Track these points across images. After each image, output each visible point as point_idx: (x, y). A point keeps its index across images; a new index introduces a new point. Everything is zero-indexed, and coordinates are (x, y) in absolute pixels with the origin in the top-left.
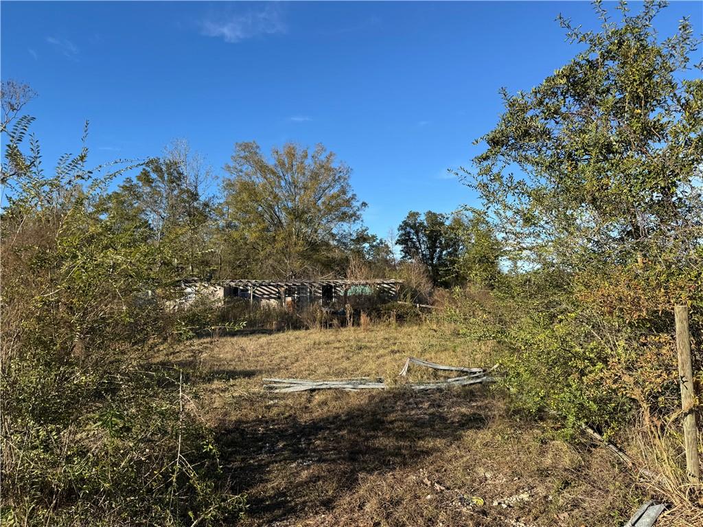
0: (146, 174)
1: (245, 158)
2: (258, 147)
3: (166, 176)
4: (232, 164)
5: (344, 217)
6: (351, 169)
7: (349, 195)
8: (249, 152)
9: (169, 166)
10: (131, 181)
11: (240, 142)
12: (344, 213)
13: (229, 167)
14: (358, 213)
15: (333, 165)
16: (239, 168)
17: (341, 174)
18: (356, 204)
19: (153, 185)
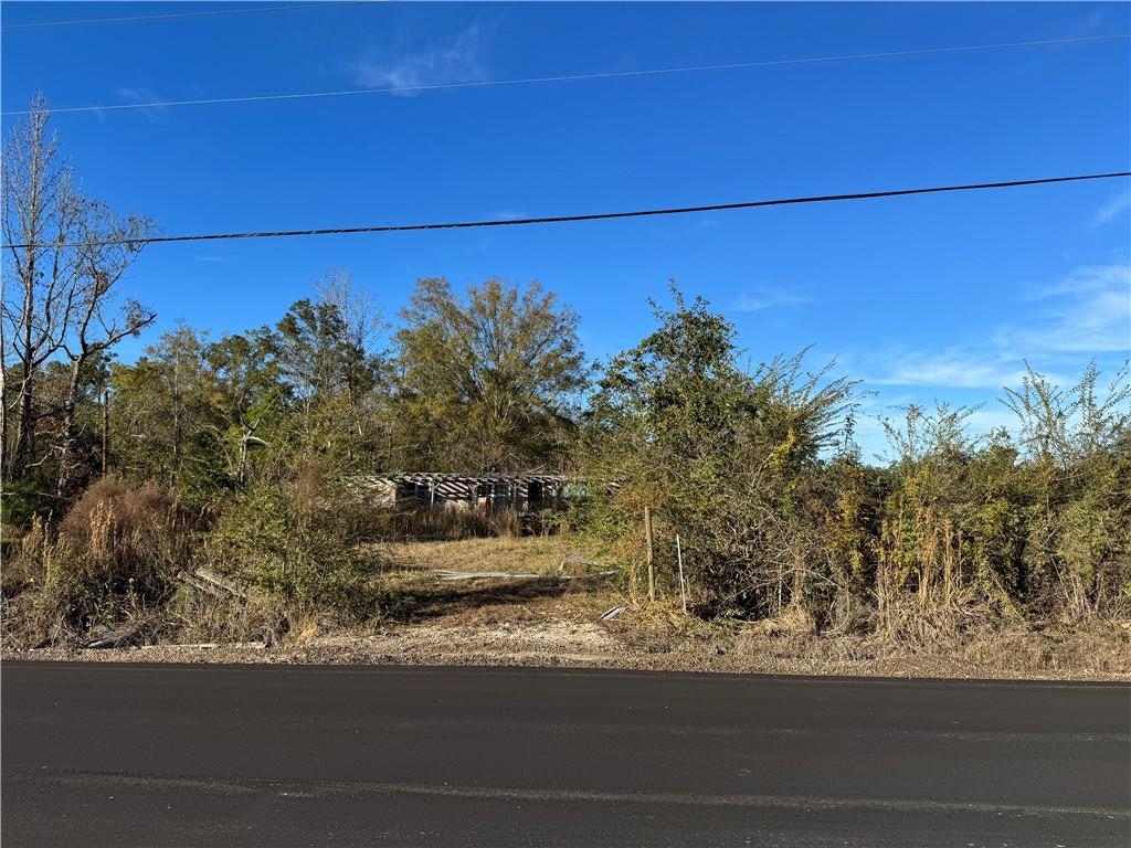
1: (430, 300)
2: (447, 286)
4: (410, 308)
5: (567, 384)
11: (423, 279)
12: (568, 379)
13: (407, 312)
15: (551, 311)
17: (564, 323)
19: (300, 336)
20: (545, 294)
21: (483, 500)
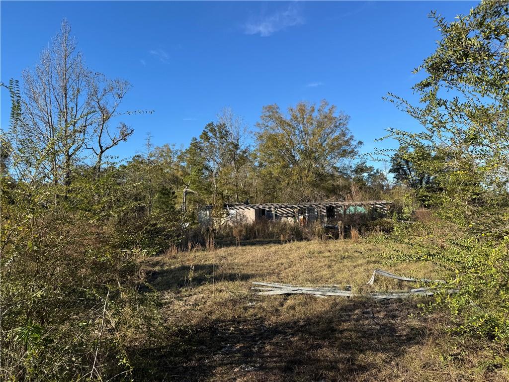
0: (205, 134)
1: (270, 116)
2: (278, 108)
3: (218, 133)
4: (261, 122)
5: (344, 154)
6: (349, 117)
7: (348, 136)
8: (272, 112)
9: (220, 127)
10: (196, 139)
11: (265, 106)
12: (344, 151)
13: (259, 124)
14: (355, 150)
15: (334, 115)
16: (266, 124)
17: (341, 121)
18: (354, 143)
19: (210, 141)
20: (330, 106)
21: (301, 217)
